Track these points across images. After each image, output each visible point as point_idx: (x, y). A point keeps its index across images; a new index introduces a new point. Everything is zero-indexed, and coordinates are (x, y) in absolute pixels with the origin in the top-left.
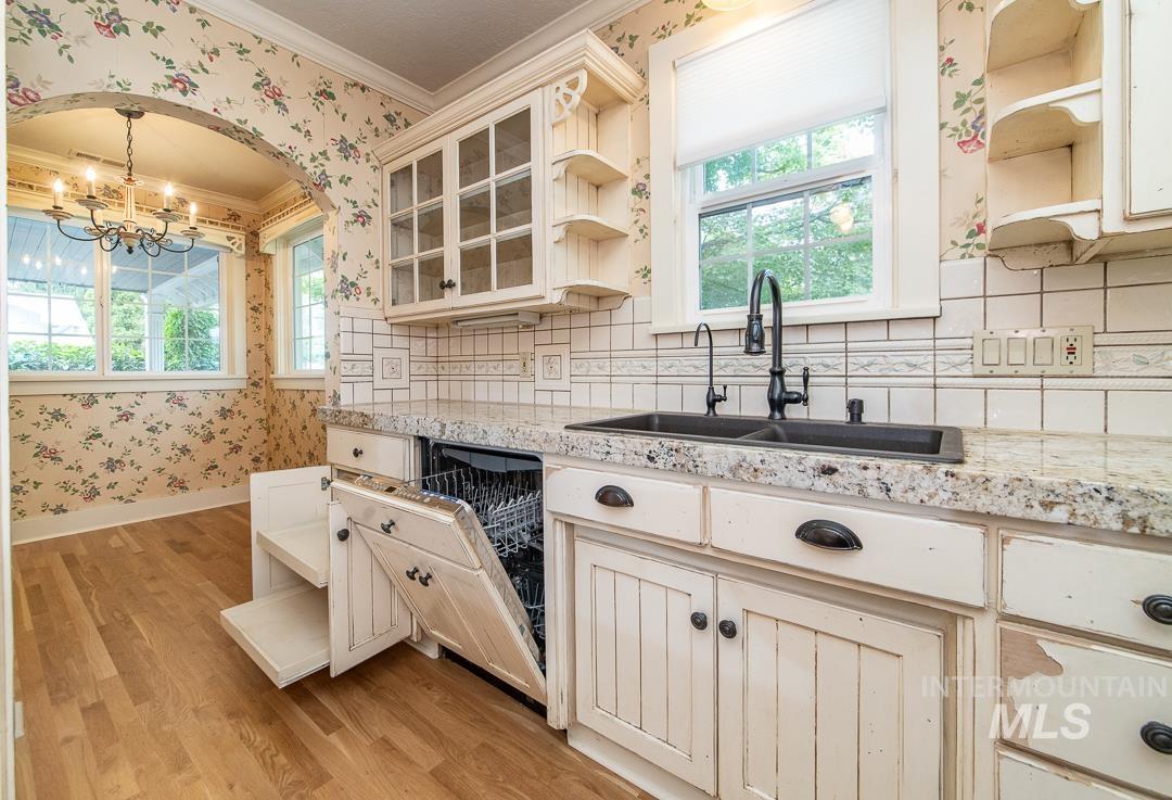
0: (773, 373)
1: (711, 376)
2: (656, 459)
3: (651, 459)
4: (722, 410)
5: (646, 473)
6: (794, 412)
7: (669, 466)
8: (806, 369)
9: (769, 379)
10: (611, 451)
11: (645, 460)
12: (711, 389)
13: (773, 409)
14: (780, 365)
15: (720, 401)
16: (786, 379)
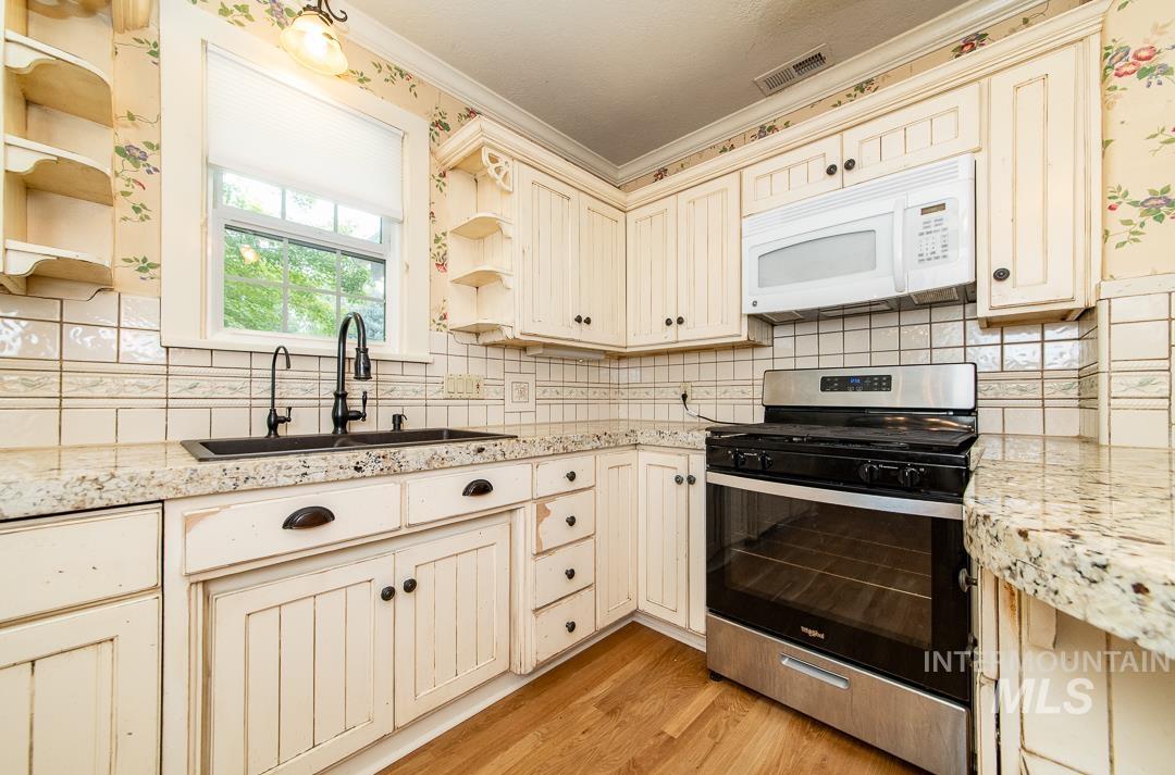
0: (337, 396)
1: (273, 398)
2: (364, 468)
3: (357, 469)
4: (282, 430)
5: (356, 483)
6: (356, 428)
7: (377, 471)
8: (365, 393)
9: (333, 401)
10: (308, 471)
11: (352, 473)
12: (273, 410)
13: (336, 425)
14: (343, 389)
15: (282, 422)
16: (348, 401)
